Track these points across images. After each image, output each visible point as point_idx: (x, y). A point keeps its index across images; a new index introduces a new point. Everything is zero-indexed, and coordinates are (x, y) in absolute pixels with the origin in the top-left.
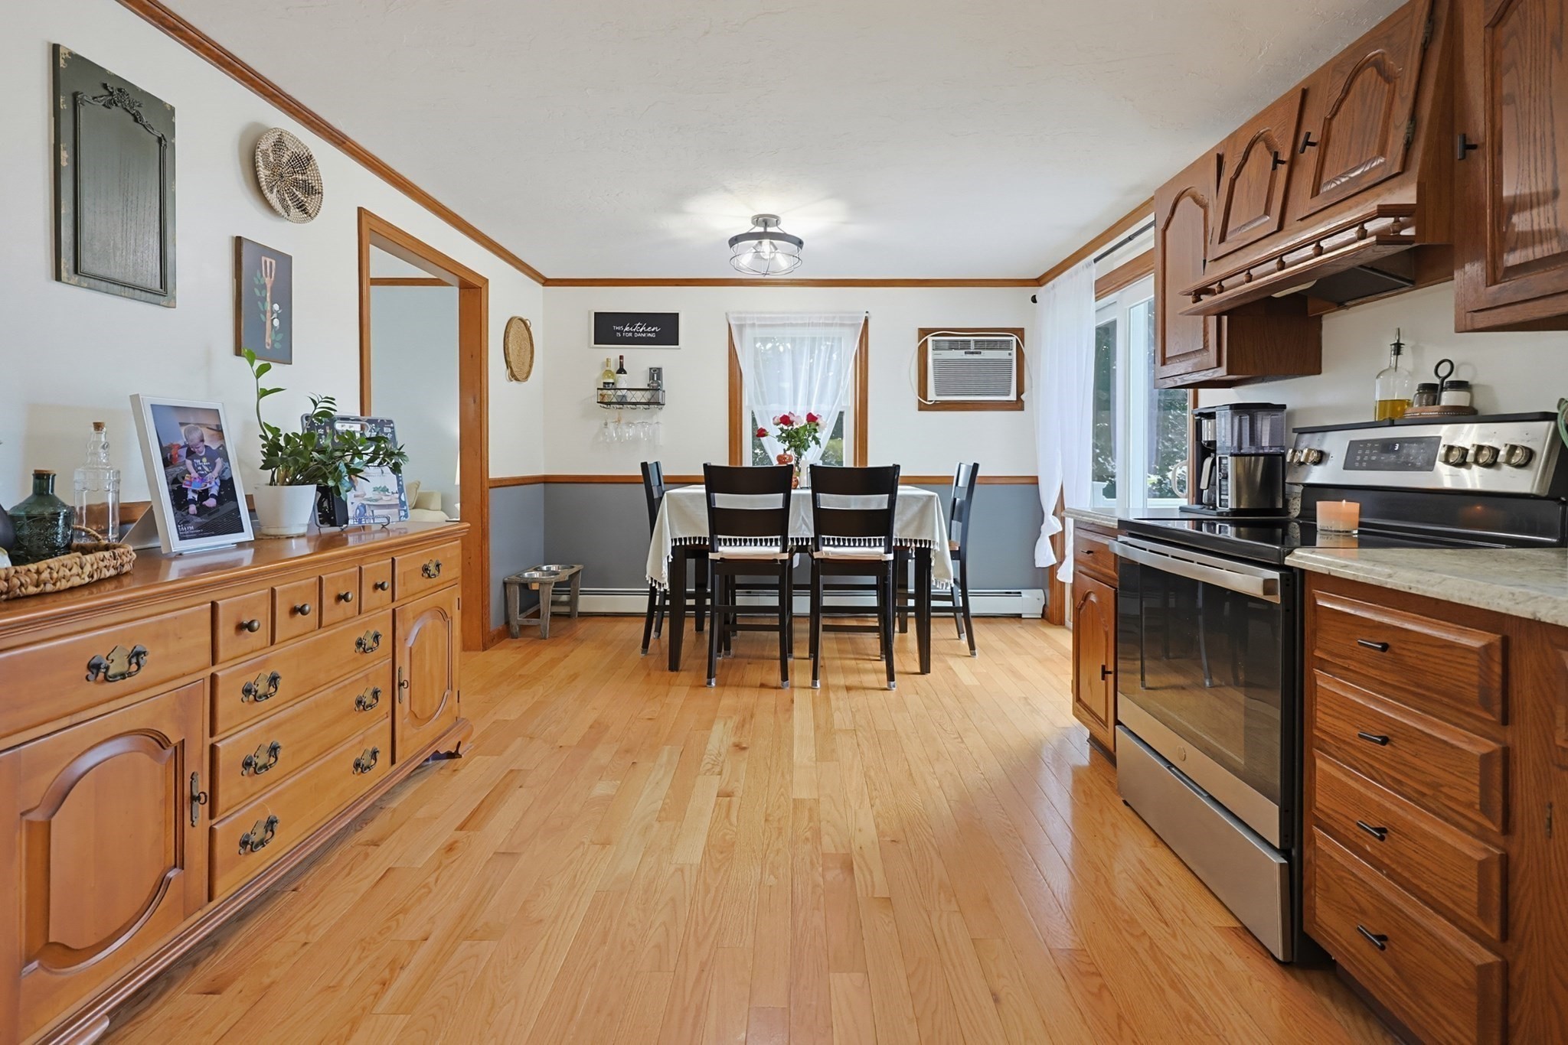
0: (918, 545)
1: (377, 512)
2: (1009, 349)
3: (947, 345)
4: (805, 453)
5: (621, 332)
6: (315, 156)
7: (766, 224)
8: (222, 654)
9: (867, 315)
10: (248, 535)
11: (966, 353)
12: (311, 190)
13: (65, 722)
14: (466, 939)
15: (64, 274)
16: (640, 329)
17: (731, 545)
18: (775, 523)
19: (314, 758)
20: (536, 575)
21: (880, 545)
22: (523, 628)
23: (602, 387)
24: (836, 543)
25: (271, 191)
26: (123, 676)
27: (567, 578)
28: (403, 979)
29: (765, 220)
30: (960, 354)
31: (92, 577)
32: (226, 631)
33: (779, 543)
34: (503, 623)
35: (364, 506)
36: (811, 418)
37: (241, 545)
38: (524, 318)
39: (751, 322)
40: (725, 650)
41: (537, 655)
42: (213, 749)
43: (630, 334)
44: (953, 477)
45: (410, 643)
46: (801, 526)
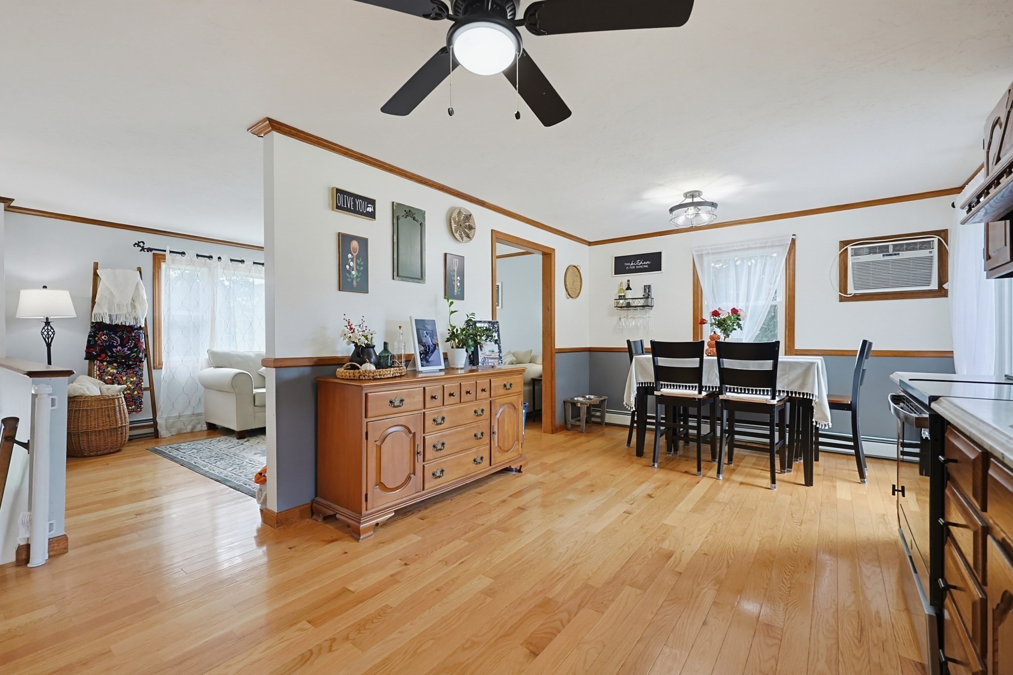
0: (801, 396)
1: (490, 360)
2: (930, 248)
3: (868, 250)
4: (731, 334)
5: (629, 266)
6: (473, 214)
7: (693, 196)
8: (427, 406)
9: (794, 237)
10: (443, 367)
11: (883, 256)
12: (471, 228)
13: (384, 417)
14: (495, 529)
15: (395, 277)
16: (639, 263)
17: (671, 388)
18: (694, 376)
19: (458, 452)
20: (581, 399)
21: (767, 394)
22: (573, 426)
23: (618, 298)
24: (739, 391)
25: (457, 233)
26: (398, 406)
27: (598, 403)
28: (471, 534)
29: (692, 194)
30: (879, 257)
31: (393, 375)
32: (428, 398)
33: (697, 389)
34: (564, 422)
35: (485, 358)
36: (734, 311)
37: (441, 370)
38: (576, 266)
39: (707, 252)
40: (674, 451)
41: (575, 439)
42: (424, 438)
43: (634, 267)
44: (857, 351)
45: (498, 416)
46: (711, 379)
